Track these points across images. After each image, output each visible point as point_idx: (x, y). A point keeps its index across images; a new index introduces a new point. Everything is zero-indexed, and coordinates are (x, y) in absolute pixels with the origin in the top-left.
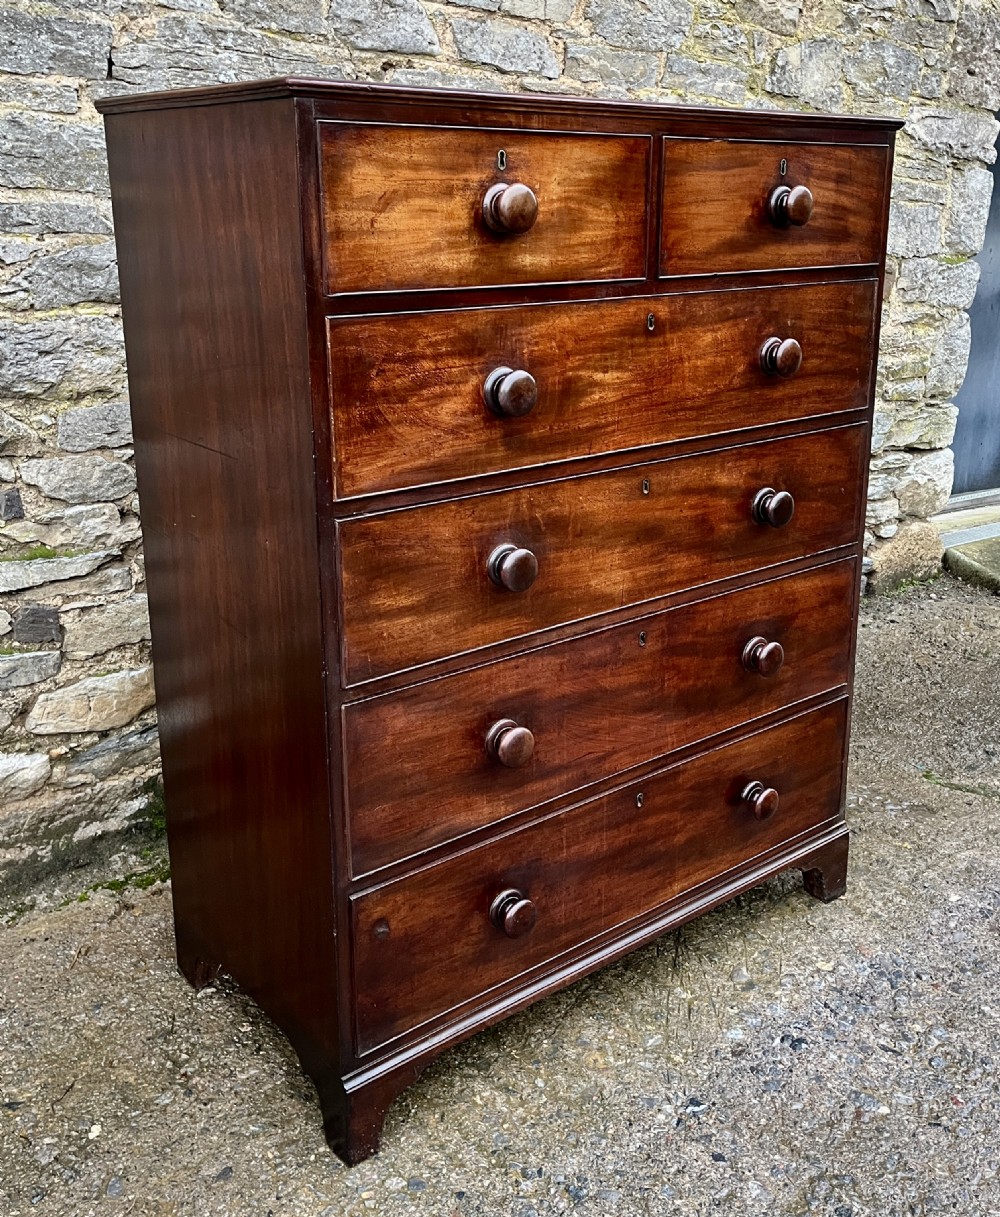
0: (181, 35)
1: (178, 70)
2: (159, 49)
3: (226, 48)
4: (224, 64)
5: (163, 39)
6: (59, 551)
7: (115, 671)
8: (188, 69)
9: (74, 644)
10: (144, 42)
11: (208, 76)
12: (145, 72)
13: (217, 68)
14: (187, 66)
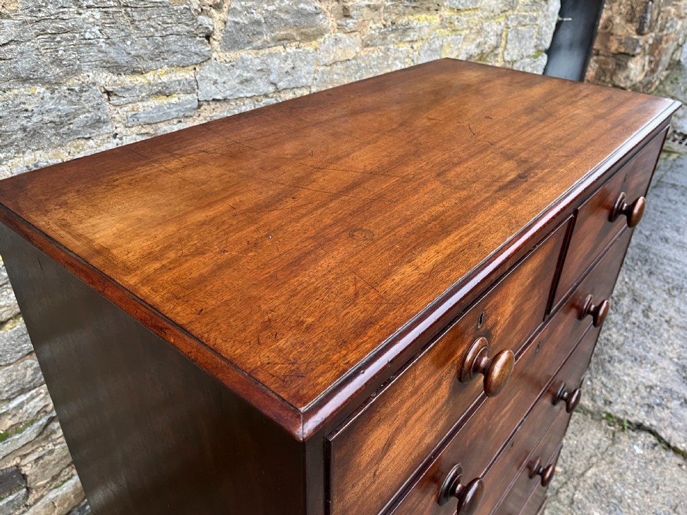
0: (44, 4)
1: (46, 36)
2: (25, 22)
3: (88, 7)
4: (88, 23)
5: (27, 11)
6: (10, 431)
7: (69, 479)
8: (55, 34)
9: (35, 480)
10: (9, 17)
11: (74, 37)
12: (14, 46)
13: (82, 28)
14: (53, 32)
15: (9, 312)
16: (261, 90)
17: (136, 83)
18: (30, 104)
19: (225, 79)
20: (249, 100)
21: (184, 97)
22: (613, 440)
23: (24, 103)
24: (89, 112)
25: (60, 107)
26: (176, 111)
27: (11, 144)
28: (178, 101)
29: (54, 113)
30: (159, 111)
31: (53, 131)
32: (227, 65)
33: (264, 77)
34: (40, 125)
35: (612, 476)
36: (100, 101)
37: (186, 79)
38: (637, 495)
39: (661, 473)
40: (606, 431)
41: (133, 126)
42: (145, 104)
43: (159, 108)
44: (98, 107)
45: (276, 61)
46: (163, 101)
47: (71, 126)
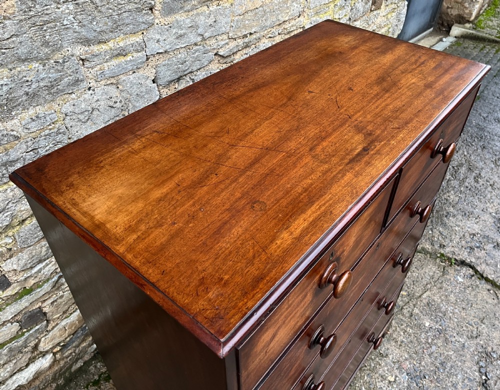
0: (33, 6)
1: (36, 27)
2: (21, 21)
4: (65, 14)
5: (21, 12)
6: (33, 287)
7: (74, 312)
8: (42, 25)
9: (52, 315)
10: (10, 19)
11: (56, 25)
12: (15, 39)
13: (61, 18)
14: (41, 24)
15: (27, 213)
16: (192, 41)
17: (101, 50)
18: (30, 77)
19: (165, 37)
20: (184, 49)
21: (135, 55)
22: (443, 272)
23: (25, 77)
24: (70, 75)
25: (50, 75)
26: (131, 66)
27: (19, 105)
28: (132, 58)
29: (47, 80)
30: (119, 67)
31: (47, 92)
32: (166, 27)
33: (194, 31)
34: (38, 89)
35: (440, 297)
36: (77, 67)
37: (137, 42)
38: (456, 311)
39: (475, 296)
40: (439, 266)
41: (101, 80)
42: (109, 64)
43: (118, 66)
44: (77, 71)
45: (202, 18)
46: (122, 59)
47: (59, 87)
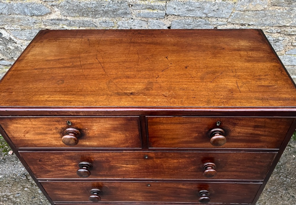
16: (198, 15)
17: (141, 3)
18: (105, 4)
19: (180, 8)
20: (192, 18)
21: (159, 11)
23: (103, 3)
24: (123, 9)
25: (114, 7)
26: (156, 16)
27: (100, 14)
28: (156, 12)
29: (112, 8)
30: (148, 14)
31: (112, 13)
32: (182, 3)
33: (201, 10)
34: (107, 10)
36: (127, 7)
37: (162, 5)
41: (138, 17)
42: (144, 11)
43: (149, 13)
44: (126, 9)
45: (208, 5)
46: (151, 11)
47: (117, 13)
